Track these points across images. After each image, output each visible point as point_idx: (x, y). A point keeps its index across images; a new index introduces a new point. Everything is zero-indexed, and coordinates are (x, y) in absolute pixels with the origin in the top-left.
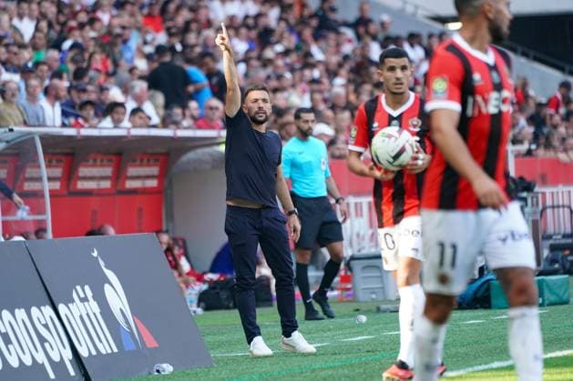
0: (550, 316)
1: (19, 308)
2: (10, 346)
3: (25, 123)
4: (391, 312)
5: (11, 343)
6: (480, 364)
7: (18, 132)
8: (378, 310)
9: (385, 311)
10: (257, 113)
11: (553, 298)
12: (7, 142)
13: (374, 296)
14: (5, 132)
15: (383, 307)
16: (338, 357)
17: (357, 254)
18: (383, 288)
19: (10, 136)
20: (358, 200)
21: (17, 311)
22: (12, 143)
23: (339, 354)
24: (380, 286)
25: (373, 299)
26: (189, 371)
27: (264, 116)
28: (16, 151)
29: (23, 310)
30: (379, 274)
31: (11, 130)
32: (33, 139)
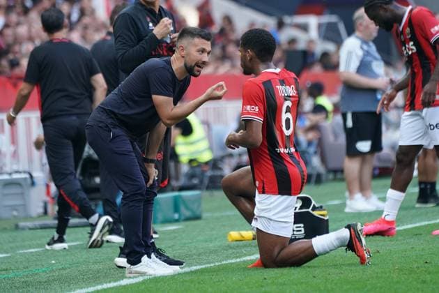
0: (184, 232)
4: (30, 229)
6: (110, 282)
8: (17, 227)
9: (23, 229)
11: (188, 214)
13: (15, 213)
15: (22, 224)
18: (24, 205)
24: (22, 203)
25: (15, 216)
30: (20, 191)
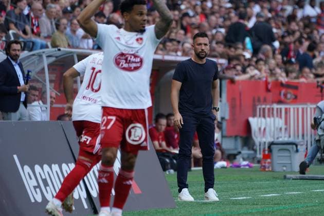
1: (55, 164)
2: (48, 188)
3: (69, 46)
4: (293, 179)
5: (48, 185)
7: (63, 51)
8: (285, 177)
9: (289, 179)
10: (200, 52)
12: (56, 57)
13: (285, 168)
14: (56, 51)
15: (288, 176)
16: (255, 206)
17: (276, 141)
18: (291, 163)
19: (59, 53)
20: (279, 106)
21: (53, 165)
22: (60, 58)
23: (257, 204)
24: (290, 162)
25: (284, 170)
26: (160, 210)
27: (205, 54)
28: (62, 63)
29: (57, 165)
30: (289, 155)
31: (59, 50)
32: (73, 56)
